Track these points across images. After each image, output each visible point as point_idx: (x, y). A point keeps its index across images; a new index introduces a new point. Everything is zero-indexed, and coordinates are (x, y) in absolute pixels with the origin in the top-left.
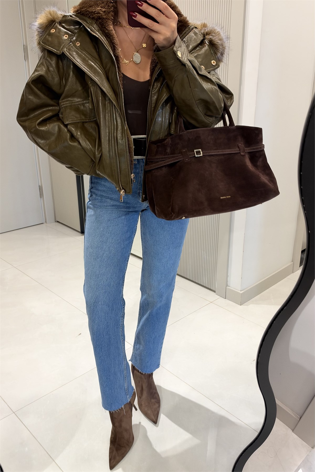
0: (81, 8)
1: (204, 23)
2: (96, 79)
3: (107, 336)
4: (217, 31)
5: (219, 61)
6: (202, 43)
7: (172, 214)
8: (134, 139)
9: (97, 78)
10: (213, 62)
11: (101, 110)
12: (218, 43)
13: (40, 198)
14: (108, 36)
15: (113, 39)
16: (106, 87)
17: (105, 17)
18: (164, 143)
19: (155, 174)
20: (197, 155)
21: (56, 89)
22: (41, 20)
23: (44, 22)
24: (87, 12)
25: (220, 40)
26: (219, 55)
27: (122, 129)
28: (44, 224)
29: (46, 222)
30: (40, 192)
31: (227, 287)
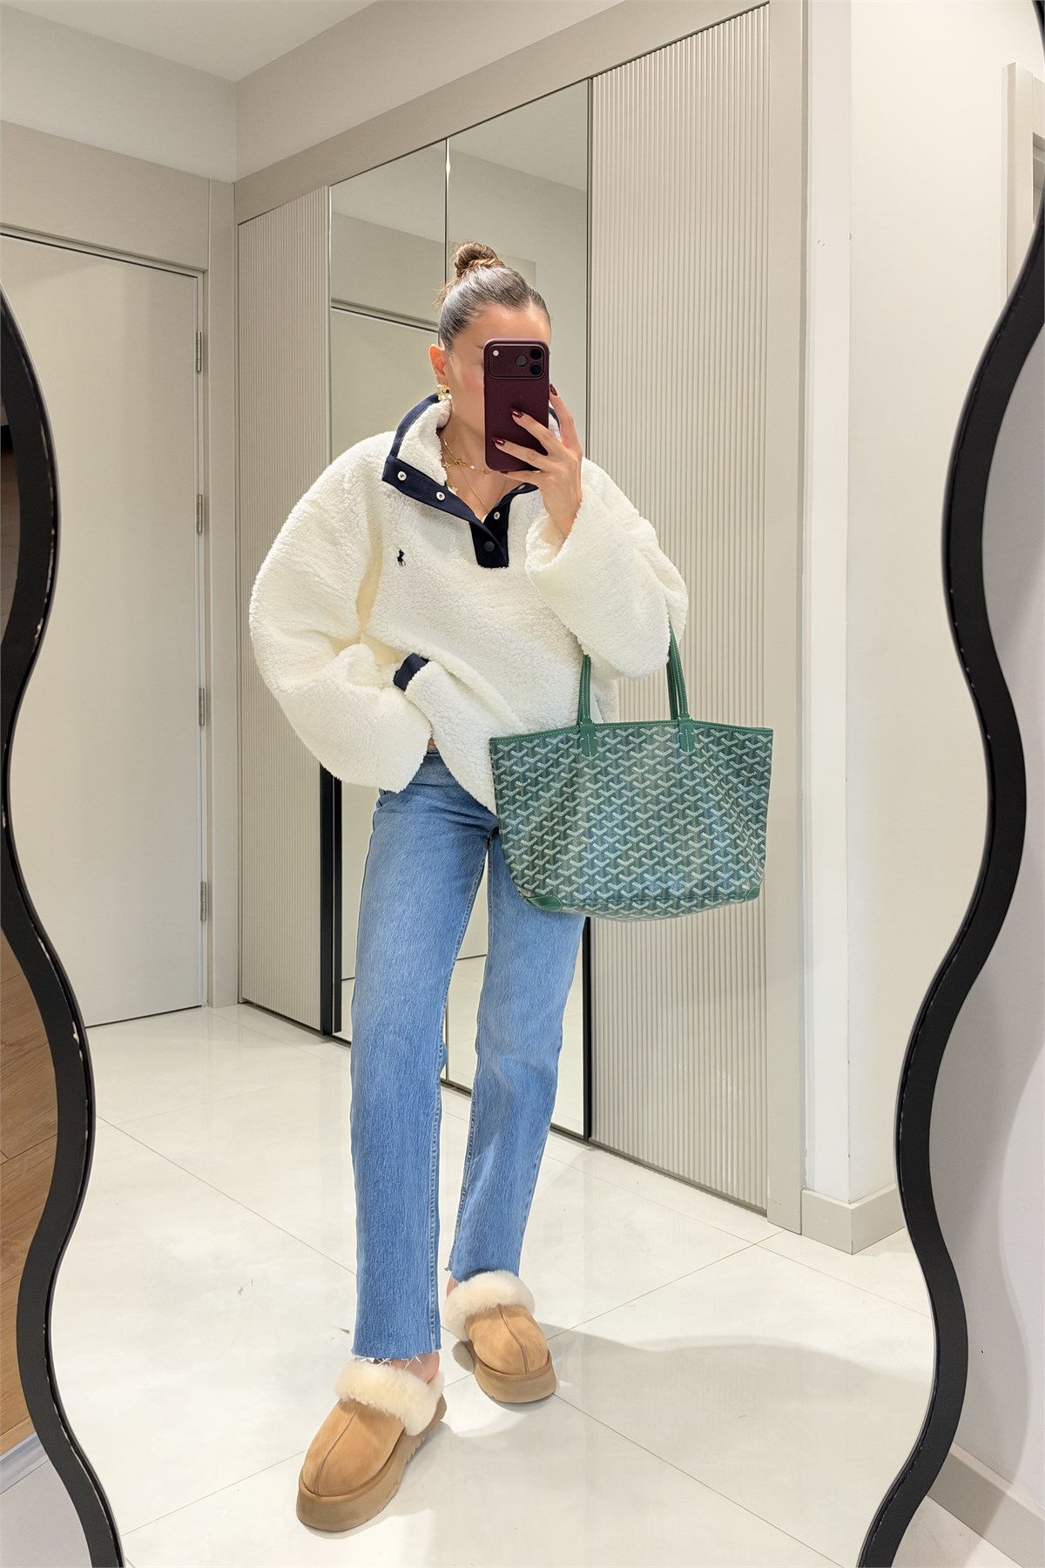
13: (200, 922)
28: (202, 1008)
29: (209, 1002)
30: (202, 902)
31: (803, 1191)
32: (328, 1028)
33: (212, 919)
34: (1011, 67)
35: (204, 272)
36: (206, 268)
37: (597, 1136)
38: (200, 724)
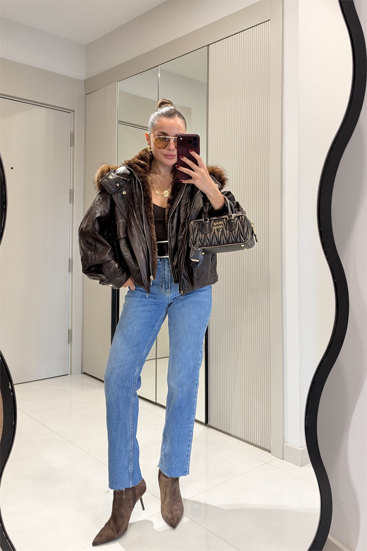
3: (117, 410)
13: (68, 343)
28: (69, 375)
29: (71, 373)
30: (69, 336)
31: (284, 444)
33: (72, 343)
35: (74, 111)
36: (74, 110)
37: (210, 423)
38: (69, 271)
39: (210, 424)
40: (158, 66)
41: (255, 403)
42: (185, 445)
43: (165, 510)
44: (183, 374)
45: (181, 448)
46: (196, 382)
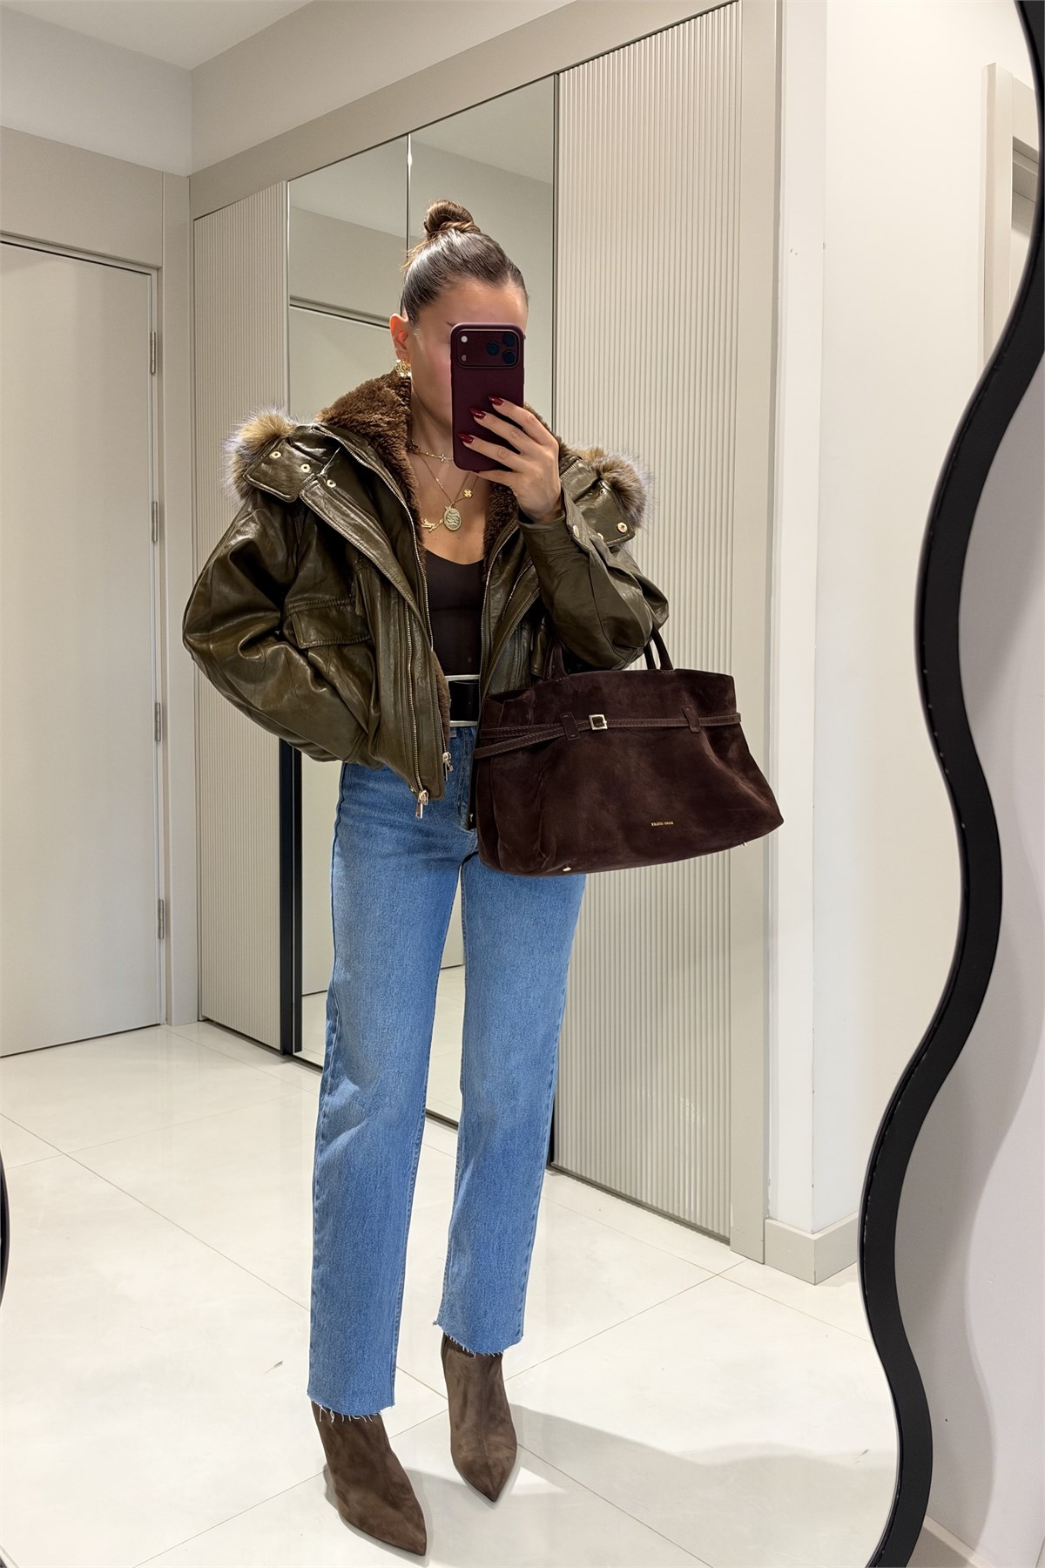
0: (340, 415)
1: (597, 449)
2: (371, 553)
4: (626, 464)
5: (633, 523)
6: (596, 487)
7: (541, 856)
8: (451, 683)
9: (374, 552)
10: (622, 527)
11: (380, 617)
12: (630, 486)
13: (157, 939)
14: (398, 473)
15: (407, 478)
16: (393, 573)
17: (390, 433)
18: (520, 698)
19: (499, 766)
20: (595, 726)
21: (277, 574)
22: (248, 431)
23: (257, 436)
24: (352, 422)
25: (636, 481)
26: (633, 511)
27: (425, 656)
28: (162, 1026)
29: (168, 1021)
30: (159, 919)
31: (767, 1221)
32: (289, 1047)
33: (170, 937)
34: (991, 68)
35: (158, 269)
36: (160, 265)
37: (560, 1161)
38: (156, 739)
39: (560, 1165)
40: (407, 134)
41: (687, 1109)
42: (518, 1258)
43: (465, 1447)
44: (516, 1058)
45: (506, 1268)
46: (549, 1077)
